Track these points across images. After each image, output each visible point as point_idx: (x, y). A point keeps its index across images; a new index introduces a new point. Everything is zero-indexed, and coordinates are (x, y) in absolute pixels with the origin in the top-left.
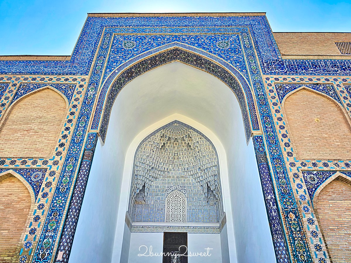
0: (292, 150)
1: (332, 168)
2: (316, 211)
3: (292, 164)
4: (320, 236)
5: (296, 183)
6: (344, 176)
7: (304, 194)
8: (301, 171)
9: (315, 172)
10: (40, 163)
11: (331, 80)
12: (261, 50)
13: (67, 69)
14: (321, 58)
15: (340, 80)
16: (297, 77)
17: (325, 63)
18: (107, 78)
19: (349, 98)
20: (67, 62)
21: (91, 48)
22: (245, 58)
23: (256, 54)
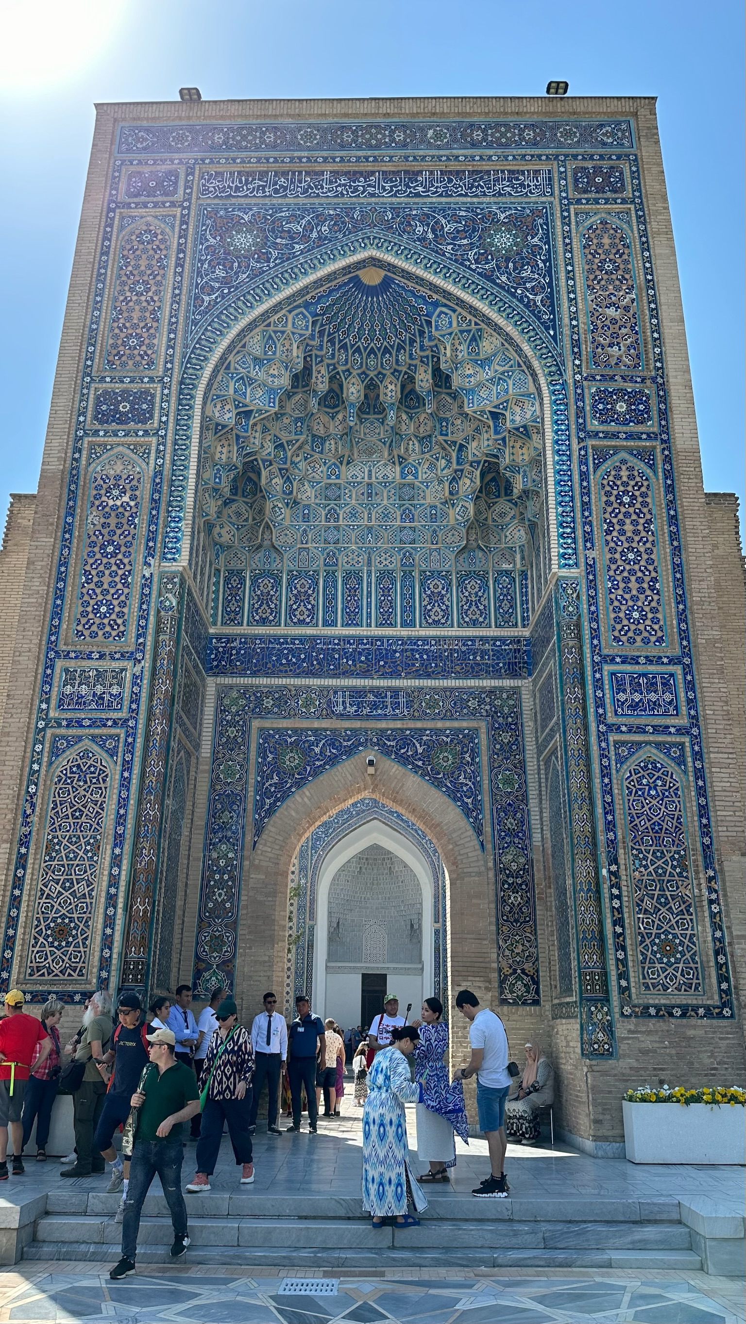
18: (313, 862)
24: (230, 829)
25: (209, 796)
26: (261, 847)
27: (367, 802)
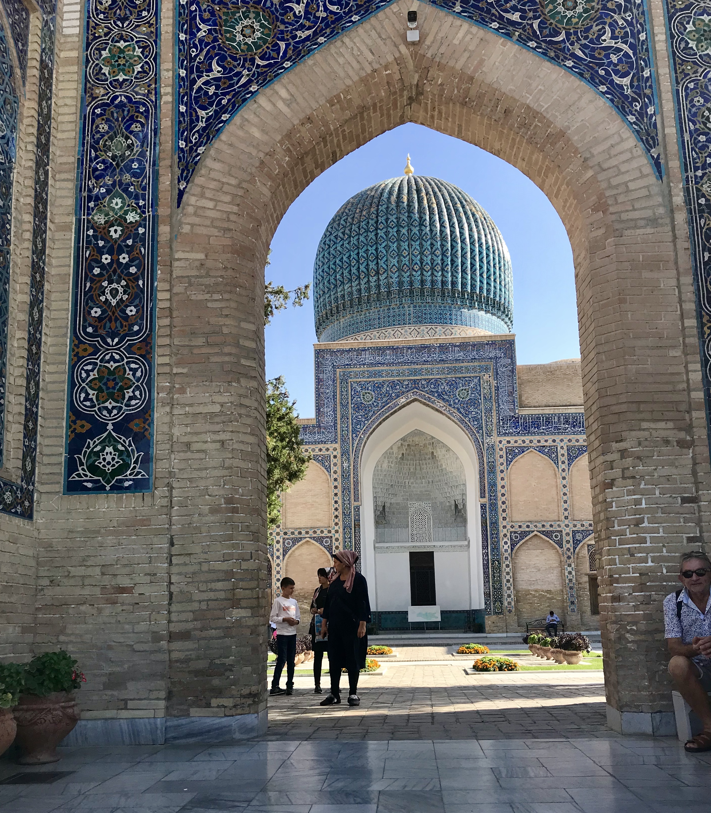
0: (506, 515)
1: (532, 529)
2: (512, 559)
3: (504, 527)
4: (511, 574)
5: (504, 541)
6: (539, 534)
7: (507, 548)
8: (509, 532)
10: (326, 532)
11: (558, 441)
12: (501, 402)
13: (317, 437)
14: (557, 412)
15: (566, 441)
16: (527, 438)
17: (559, 418)
18: (355, 445)
19: (567, 462)
20: (313, 426)
21: (331, 404)
22: (483, 414)
23: (494, 408)
24: (128, 168)
25: (83, 109)
26: (193, 200)
27: (406, 383)
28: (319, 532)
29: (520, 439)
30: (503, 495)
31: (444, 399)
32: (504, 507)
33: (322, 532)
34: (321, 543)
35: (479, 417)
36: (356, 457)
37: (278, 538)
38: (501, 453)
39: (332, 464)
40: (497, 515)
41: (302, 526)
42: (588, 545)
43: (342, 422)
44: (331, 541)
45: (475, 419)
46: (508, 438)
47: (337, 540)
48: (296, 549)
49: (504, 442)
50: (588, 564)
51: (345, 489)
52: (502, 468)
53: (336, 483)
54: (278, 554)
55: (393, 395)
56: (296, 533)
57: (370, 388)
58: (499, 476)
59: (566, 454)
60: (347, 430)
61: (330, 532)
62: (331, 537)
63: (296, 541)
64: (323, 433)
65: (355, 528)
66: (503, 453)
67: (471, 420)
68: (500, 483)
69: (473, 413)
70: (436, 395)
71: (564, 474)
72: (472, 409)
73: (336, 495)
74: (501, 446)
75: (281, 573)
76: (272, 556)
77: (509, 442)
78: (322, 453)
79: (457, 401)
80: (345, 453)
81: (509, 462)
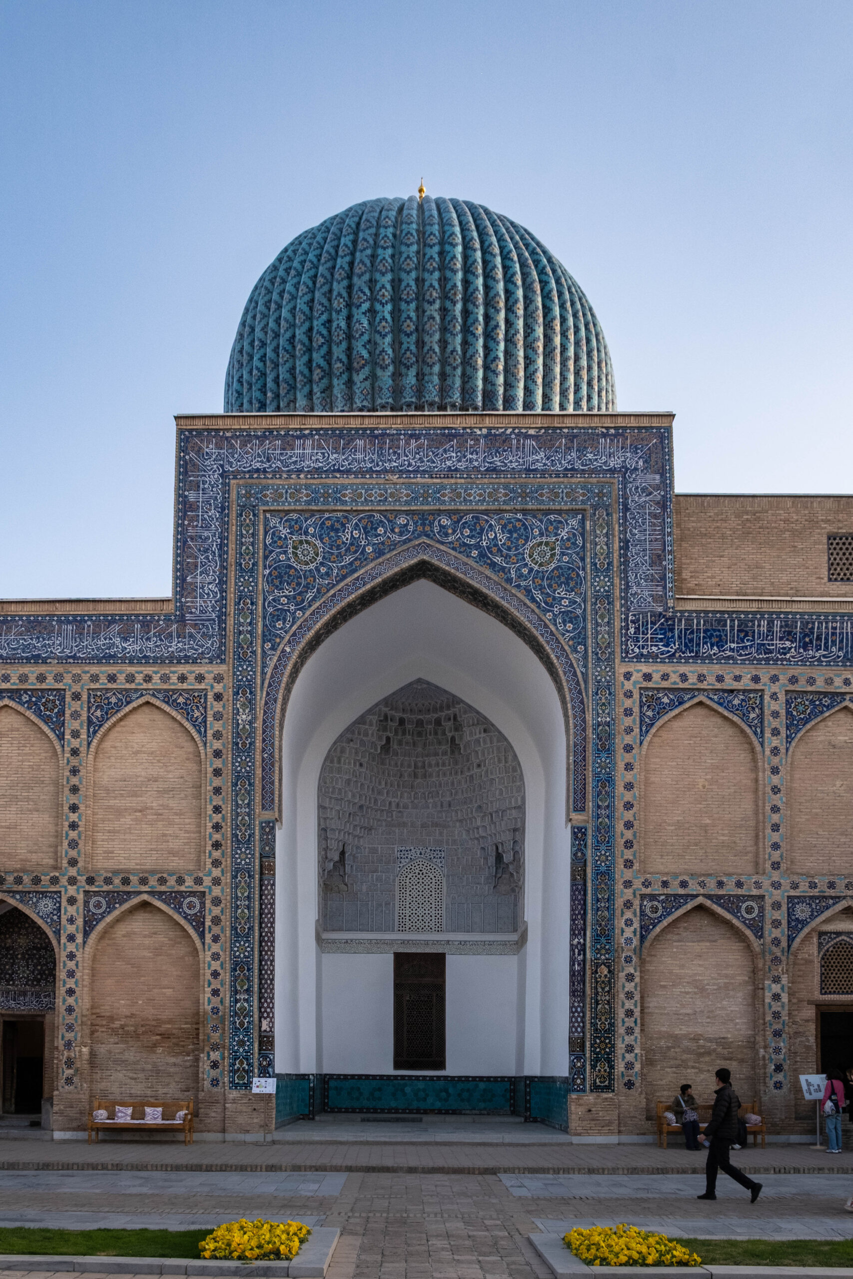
0: (634, 855)
1: (693, 890)
2: (642, 962)
3: (628, 884)
4: (637, 997)
5: (625, 917)
6: (708, 903)
7: (632, 936)
8: (638, 896)
9: (662, 897)
10: (189, 881)
11: (765, 679)
12: (631, 577)
13: (175, 646)
14: (765, 607)
15: (783, 680)
16: (691, 670)
17: (771, 623)
18: (269, 671)
19: (783, 731)
20: (167, 619)
21: (214, 568)
22: (589, 608)
23: (617, 593)
27: (402, 521)
28: (172, 881)
29: (675, 670)
30: (628, 806)
31: (493, 565)
32: (629, 835)
33: (180, 881)
34: (178, 908)
35: (579, 612)
36: (270, 700)
37: (72, 890)
38: (628, 703)
39: (210, 713)
40: (613, 855)
41: (132, 865)
42: (821, 934)
43: (240, 612)
44: (203, 904)
45: (570, 618)
46: (645, 668)
47: (217, 901)
48: (118, 920)
49: (637, 677)
50: (817, 979)
51: (241, 779)
52: (628, 739)
53: (218, 763)
54: (71, 929)
55: (369, 549)
56: (117, 881)
57: (311, 530)
58: (621, 759)
59: (783, 712)
60: (251, 633)
61: (198, 881)
62: (203, 894)
63: (114, 898)
64: (191, 636)
65: (261, 873)
66: (633, 703)
67: (559, 620)
68: (621, 777)
69: (565, 602)
70: (475, 553)
71: (775, 761)
72: (561, 592)
73: (217, 791)
74: (628, 685)
75: (78, 975)
76: (58, 933)
77: (648, 677)
78: (185, 686)
79: (525, 571)
80: (243, 688)
81: (646, 726)
